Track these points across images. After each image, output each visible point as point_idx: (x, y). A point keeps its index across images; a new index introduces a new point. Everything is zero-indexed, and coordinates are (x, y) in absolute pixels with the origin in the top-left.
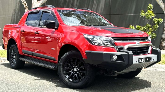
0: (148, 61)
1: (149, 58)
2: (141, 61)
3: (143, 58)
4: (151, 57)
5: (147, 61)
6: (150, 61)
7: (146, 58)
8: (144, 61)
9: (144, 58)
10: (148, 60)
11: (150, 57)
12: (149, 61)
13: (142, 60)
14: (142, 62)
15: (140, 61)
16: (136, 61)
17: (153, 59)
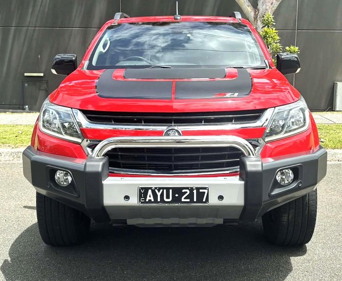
0: (188, 200)
1: (195, 191)
2: (148, 199)
3: (159, 189)
4: (205, 188)
5: (183, 200)
6: (199, 202)
7: (178, 191)
8: (166, 200)
9: (168, 189)
10: (190, 196)
11: (198, 189)
13: (159, 194)
14: (156, 202)
15: (145, 197)
16: (127, 198)
17: (221, 198)
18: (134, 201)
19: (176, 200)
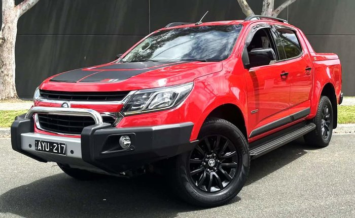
0: (56, 151)
1: (59, 146)
2: (39, 148)
3: (44, 142)
4: (64, 144)
5: (54, 151)
6: (62, 152)
7: (51, 144)
8: (47, 150)
9: (47, 142)
10: (57, 149)
11: (61, 144)
12: (58, 153)
13: (43, 145)
14: (42, 150)
15: (38, 146)
16: (30, 146)
17: (72, 152)
18: (33, 148)
19: (51, 150)
